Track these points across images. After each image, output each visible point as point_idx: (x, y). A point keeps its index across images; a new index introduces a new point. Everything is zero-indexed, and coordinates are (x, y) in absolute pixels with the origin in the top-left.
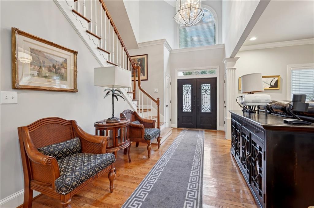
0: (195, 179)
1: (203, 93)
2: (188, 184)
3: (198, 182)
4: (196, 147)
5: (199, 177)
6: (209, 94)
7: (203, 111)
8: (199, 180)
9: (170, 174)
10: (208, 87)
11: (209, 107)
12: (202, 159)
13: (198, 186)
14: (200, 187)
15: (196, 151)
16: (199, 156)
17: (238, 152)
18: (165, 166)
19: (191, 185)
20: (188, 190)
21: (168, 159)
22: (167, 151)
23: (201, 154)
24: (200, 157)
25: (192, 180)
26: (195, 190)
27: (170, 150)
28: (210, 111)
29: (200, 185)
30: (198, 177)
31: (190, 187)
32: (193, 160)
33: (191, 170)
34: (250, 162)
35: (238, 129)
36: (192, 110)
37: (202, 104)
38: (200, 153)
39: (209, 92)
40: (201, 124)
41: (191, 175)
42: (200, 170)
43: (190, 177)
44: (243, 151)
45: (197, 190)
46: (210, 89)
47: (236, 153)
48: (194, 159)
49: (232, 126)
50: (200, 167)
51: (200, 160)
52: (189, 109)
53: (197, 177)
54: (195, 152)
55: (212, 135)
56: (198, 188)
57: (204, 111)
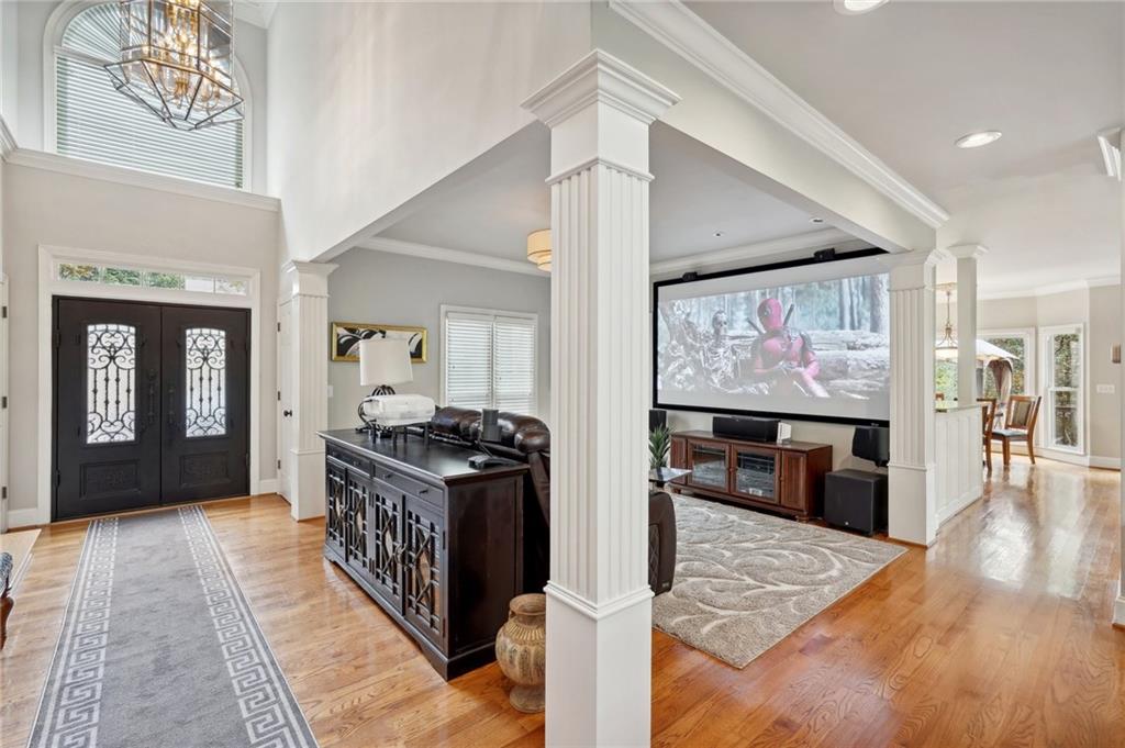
0: (254, 677)
1: (192, 360)
2: (237, 704)
3: (270, 681)
4: (198, 578)
5: (264, 666)
6: (217, 366)
7: (192, 432)
8: (268, 675)
9: (142, 711)
10: (217, 343)
11: (218, 417)
12: (244, 610)
13: (275, 690)
14: (280, 691)
15: (206, 591)
16: (230, 605)
17: (357, 549)
18: (98, 697)
19: (250, 699)
20: (248, 720)
21: (95, 669)
22: (68, 641)
23: (233, 596)
24: (234, 606)
25: (245, 685)
26: (269, 705)
27: (79, 632)
28: (222, 431)
29: (277, 685)
30: (260, 668)
31: (249, 709)
32: (213, 625)
33: (223, 662)
34: (403, 563)
35: (356, 488)
36: (139, 431)
37: (188, 406)
38: (224, 592)
39: (219, 360)
40: (184, 485)
41: (232, 674)
42: (255, 646)
43: (234, 682)
44: (380, 543)
45: (274, 703)
46: (223, 348)
47: (348, 553)
48: (215, 621)
49: (328, 477)
50: (251, 637)
51: (239, 617)
52: (125, 431)
53: (256, 671)
54: (208, 598)
55: (242, 519)
56: (277, 695)
57: (199, 433)
